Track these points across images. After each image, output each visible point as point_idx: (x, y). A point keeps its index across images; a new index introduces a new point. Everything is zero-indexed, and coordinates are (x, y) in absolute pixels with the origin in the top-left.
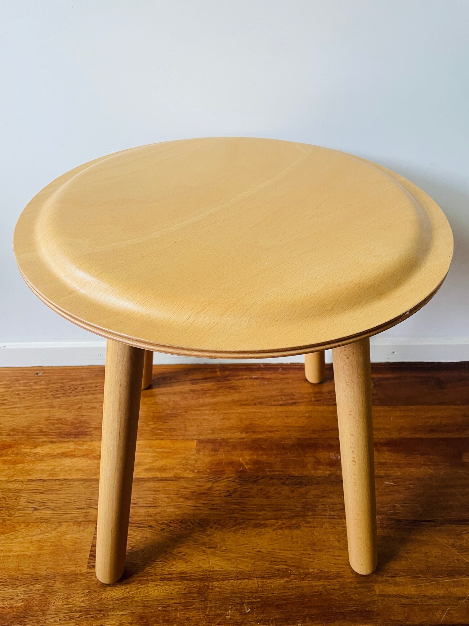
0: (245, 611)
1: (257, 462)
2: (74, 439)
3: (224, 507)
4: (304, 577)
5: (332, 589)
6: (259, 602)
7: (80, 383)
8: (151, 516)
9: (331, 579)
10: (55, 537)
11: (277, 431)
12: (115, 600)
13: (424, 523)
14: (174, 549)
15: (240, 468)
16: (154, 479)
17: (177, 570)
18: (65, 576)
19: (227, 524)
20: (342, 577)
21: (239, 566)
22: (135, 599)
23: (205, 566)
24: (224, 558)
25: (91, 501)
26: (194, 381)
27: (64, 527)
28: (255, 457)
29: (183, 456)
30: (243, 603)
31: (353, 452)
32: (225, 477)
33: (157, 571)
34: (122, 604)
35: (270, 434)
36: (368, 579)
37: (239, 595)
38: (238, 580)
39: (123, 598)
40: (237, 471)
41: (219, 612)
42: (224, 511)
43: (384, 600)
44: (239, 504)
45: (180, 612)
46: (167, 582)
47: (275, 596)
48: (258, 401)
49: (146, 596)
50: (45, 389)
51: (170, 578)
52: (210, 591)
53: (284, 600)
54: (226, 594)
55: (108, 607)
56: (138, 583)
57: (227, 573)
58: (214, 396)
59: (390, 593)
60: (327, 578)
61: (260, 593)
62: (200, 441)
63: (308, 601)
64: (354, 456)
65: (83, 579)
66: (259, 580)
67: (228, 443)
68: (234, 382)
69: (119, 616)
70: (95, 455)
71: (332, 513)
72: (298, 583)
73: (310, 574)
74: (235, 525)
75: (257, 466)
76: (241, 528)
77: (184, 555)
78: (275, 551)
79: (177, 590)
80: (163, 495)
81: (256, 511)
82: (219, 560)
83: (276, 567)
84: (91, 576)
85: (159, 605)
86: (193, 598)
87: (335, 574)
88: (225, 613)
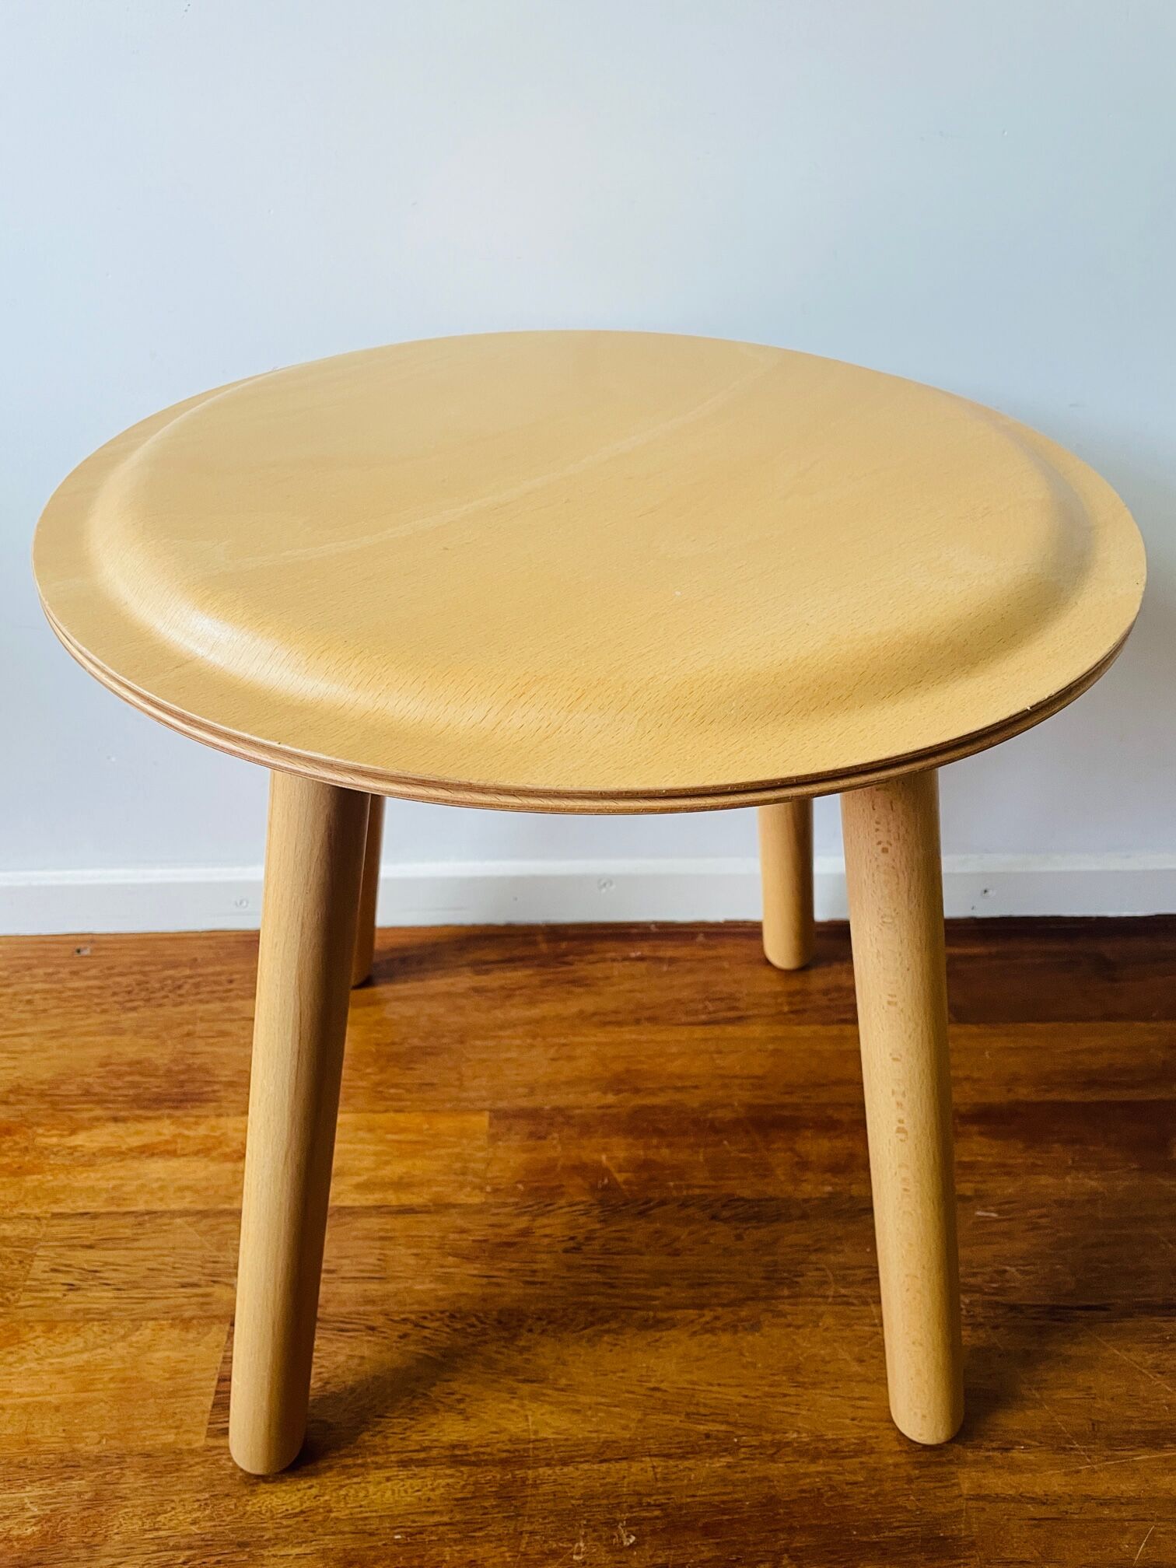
0: (622, 1543)
1: (645, 1165)
2: (171, 1112)
3: (564, 1278)
4: (775, 1453)
5: (847, 1484)
6: (657, 1518)
7: (188, 972)
8: (373, 1302)
9: (844, 1458)
10: (122, 1359)
11: (696, 1087)
12: (281, 1518)
13: (1079, 1313)
14: (433, 1385)
15: (603, 1180)
16: (379, 1210)
17: (444, 1439)
18: (149, 1456)
19: (572, 1320)
20: (872, 1451)
21: (603, 1427)
22: (333, 1515)
23: (515, 1426)
24: (565, 1407)
25: (218, 1265)
26: (480, 967)
27: (146, 1333)
28: (641, 1153)
29: (457, 1150)
30: (616, 1521)
31: (899, 1104)
32: (563, 1202)
33: (389, 1442)
34: (298, 1529)
35: (678, 1096)
36: (941, 1455)
37: (605, 1502)
38: (602, 1462)
39: (302, 1512)
40: (593, 1188)
41: (555, 1546)
42: (562, 1288)
43: (984, 1509)
44: (600, 1269)
45: (450, 1546)
46: (416, 1470)
47: (701, 1503)
48: (647, 1013)
50: (100, 988)
51: (424, 1460)
52: (529, 1491)
53: (724, 1512)
54: (572, 1497)
55: (263, 1536)
56: (339, 1474)
57: (572, 1445)
58: (532, 1002)
59: (999, 1490)
60: (836, 1454)
61: (660, 1494)
62: (498, 1115)
63: (785, 1513)
64: (902, 1117)
65: (197, 1463)
66: (656, 1461)
67: (571, 1117)
68: (582, 969)
69: (291, 1557)
70: (228, 1150)
71: (843, 1291)
72: (759, 1468)
73: (788, 1444)
74: (592, 1324)
75: (645, 1176)
76: (608, 1331)
77: (460, 1401)
78: (696, 1387)
79: (442, 1490)
80: (403, 1250)
81: (646, 1286)
82: (552, 1413)
83: (702, 1427)
84: (218, 1457)
85: (395, 1528)
86: (486, 1511)
87: (855, 1444)
88: (570, 1548)
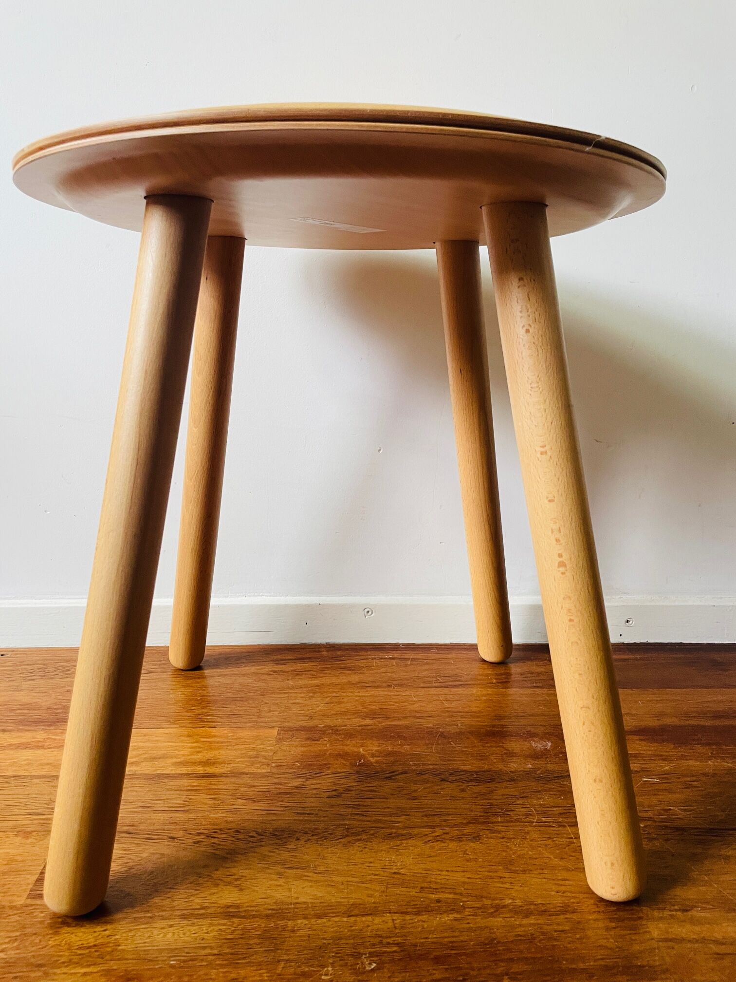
0: (365, 968)
1: (391, 754)
3: (326, 811)
4: (494, 912)
5: (556, 931)
6: (395, 952)
8: (176, 824)
9: (550, 915)
11: (430, 717)
12: (78, 949)
14: (216, 870)
15: (360, 761)
16: (188, 775)
17: (220, 902)
19: (331, 834)
20: (574, 911)
21: (353, 896)
22: (120, 948)
23: (281, 895)
24: (322, 883)
28: (389, 747)
29: (252, 746)
30: (361, 954)
32: (329, 772)
33: (175, 903)
34: (90, 956)
35: (417, 721)
36: (633, 914)
37: (352, 941)
38: (350, 916)
39: (95, 946)
40: (353, 765)
41: (307, 969)
42: (325, 817)
43: (673, 948)
44: (356, 807)
45: (217, 969)
46: (195, 921)
47: (433, 943)
48: (395, 683)
49: (145, 943)
51: (202, 915)
52: (287, 934)
53: (452, 948)
54: (324, 939)
55: (59, 960)
56: (131, 923)
57: (326, 906)
58: (315, 678)
59: (684, 935)
60: (542, 913)
61: (398, 937)
63: (503, 950)
65: (14, 914)
66: (396, 916)
67: (337, 730)
69: (79, 975)
71: (544, 819)
72: (481, 921)
73: (504, 906)
74: (347, 836)
75: (392, 759)
76: (360, 840)
77: (237, 880)
78: (427, 872)
79: (215, 933)
80: (204, 796)
81: (390, 816)
82: (311, 887)
83: (433, 896)
84: (34, 911)
85: (172, 957)
86: (250, 947)
87: (559, 907)
88: (321, 971)
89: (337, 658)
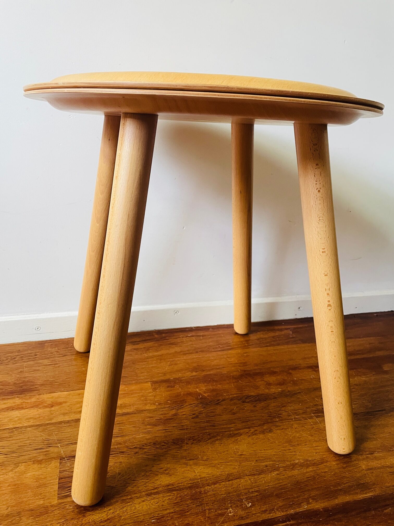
0: (247, 506)
1: (213, 390)
2: (19, 396)
3: (195, 426)
4: (293, 468)
5: (323, 473)
6: (257, 495)
7: (17, 354)
8: (120, 444)
9: (318, 465)
10: (12, 478)
11: (224, 368)
12: (99, 523)
14: (153, 467)
15: (200, 396)
17: (163, 484)
18: (33, 510)
19: (202, 438)
21: (226, 470)
22: (123, 518)
23: (191, 475)
24: (209, 466)
25: (50, 441)
27: (22, 467)
28: (211, 387)
29: (141, 394)
30: (242, 500)
31: (328, 294)
32: (187, 404)
33: (140, 489)
35: (218, 370)
37: (235, 494)
38: (229, 481)
39: (108, 519)
40: (197, 399)
41: (220, 512)
42: (195, 429)
43: (373, 472)
44: (208, 422)
45: (177, 520)
46: (155, 496)
47: (272, 488)
48: (199, 350)
49: (134, 513)
51: (156, 492)
52: (204, 495)
53: (282, 489)
54: (222, 494)
56: (121, 503)
57: (216, 477)
58: (157, 351)
59: (375, 466)
60: (314, 464)
61: (255, 487)
62: (154, 383)
63: (304, 486)
64: (329, 300)
65: (56, 510)
66: (250, 477)
67: (181, 380)
68: (172, 340)
70: (46, 405)
71: (297, 417)
72: (290, 473)
73: (296, 464)
74: (210, 438)
75: (215, 393)
76: (217, 440)
77: (166, 470)
78: (256, 452)
79: (167, 501)
80: (128, 426)
81: (226, 424)
82: (204, 468)
83: (263, 464)
84: (65, 506)
85: (151, 518)
86: (188, 505)
87: (320, 460)
88: (227, 512)
89: (164, 338)
